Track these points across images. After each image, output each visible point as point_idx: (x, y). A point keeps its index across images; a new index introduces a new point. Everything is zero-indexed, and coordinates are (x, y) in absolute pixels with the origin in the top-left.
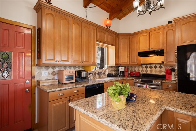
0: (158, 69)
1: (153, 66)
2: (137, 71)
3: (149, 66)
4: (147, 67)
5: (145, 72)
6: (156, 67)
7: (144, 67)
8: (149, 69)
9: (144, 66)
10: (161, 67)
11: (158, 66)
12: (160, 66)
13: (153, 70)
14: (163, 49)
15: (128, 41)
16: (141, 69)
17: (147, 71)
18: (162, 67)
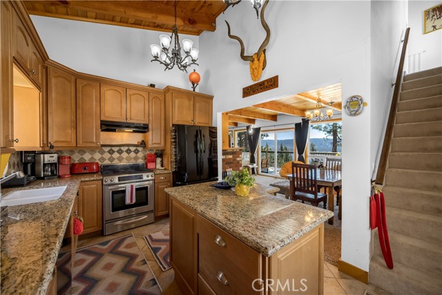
0: (133, 155)
1: (124, 149)
2: (87, 161)
3: (116, 149)
4: (111, 152)
5: (107, 162)
6: (128, 151)
7: (105, 152)
8: (116, 155)
9: (107, 149)
10: (136, 152)
11: (133, 149)
12: (136, 150)
13: (125, 157)
14: (147, 123)
15: (73, 89)
16: (97, 156)
17: (111, 159)
18: (138, 151)
